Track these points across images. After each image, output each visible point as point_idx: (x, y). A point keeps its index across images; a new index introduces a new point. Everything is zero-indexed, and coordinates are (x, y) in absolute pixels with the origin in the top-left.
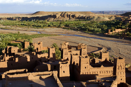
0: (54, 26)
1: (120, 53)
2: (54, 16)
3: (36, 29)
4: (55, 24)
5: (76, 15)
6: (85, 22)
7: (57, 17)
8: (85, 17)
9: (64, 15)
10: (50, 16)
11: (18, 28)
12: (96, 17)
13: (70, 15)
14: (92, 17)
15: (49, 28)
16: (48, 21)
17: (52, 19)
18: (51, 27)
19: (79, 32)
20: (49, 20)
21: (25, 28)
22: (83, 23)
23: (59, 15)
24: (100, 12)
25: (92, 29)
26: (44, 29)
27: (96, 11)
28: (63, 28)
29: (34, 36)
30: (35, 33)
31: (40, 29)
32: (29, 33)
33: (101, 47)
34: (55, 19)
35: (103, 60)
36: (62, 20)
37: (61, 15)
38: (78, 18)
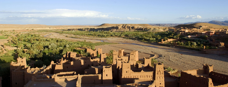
0: (116, 36)
1: (169, 60)
2: (117, 28)
3: (100, 38)
4: (116, 34)
5: (135, 27)
6: (143, 33)
7: (119, 28)
8: (142, 29)
9: (125, 26)
10: (113, 28)
11: (85, 37)
12: (152, 29)
13: (130, 27)
14: (148, 29)
15: (112, 37)
16: (111, 32)
17: (115, 30)
18: (113, 36)
19: (136, 41)
20: (112, 30)
21: (91, 37)
22: (141, 33)
23: (121, 27)
24: (157, 24)
25: (148, 38)
26: (107, 38)
27: (153, 24)
28: (124, 38)
29: (97, 44)
30: (99, 41)
31: (104, 39)
32: (94, 42)
33: (154, 54)
34: (118, 30)
35: (146, 65)
36: (123, 31)
37: (122, 27)
38: (137, 29)
